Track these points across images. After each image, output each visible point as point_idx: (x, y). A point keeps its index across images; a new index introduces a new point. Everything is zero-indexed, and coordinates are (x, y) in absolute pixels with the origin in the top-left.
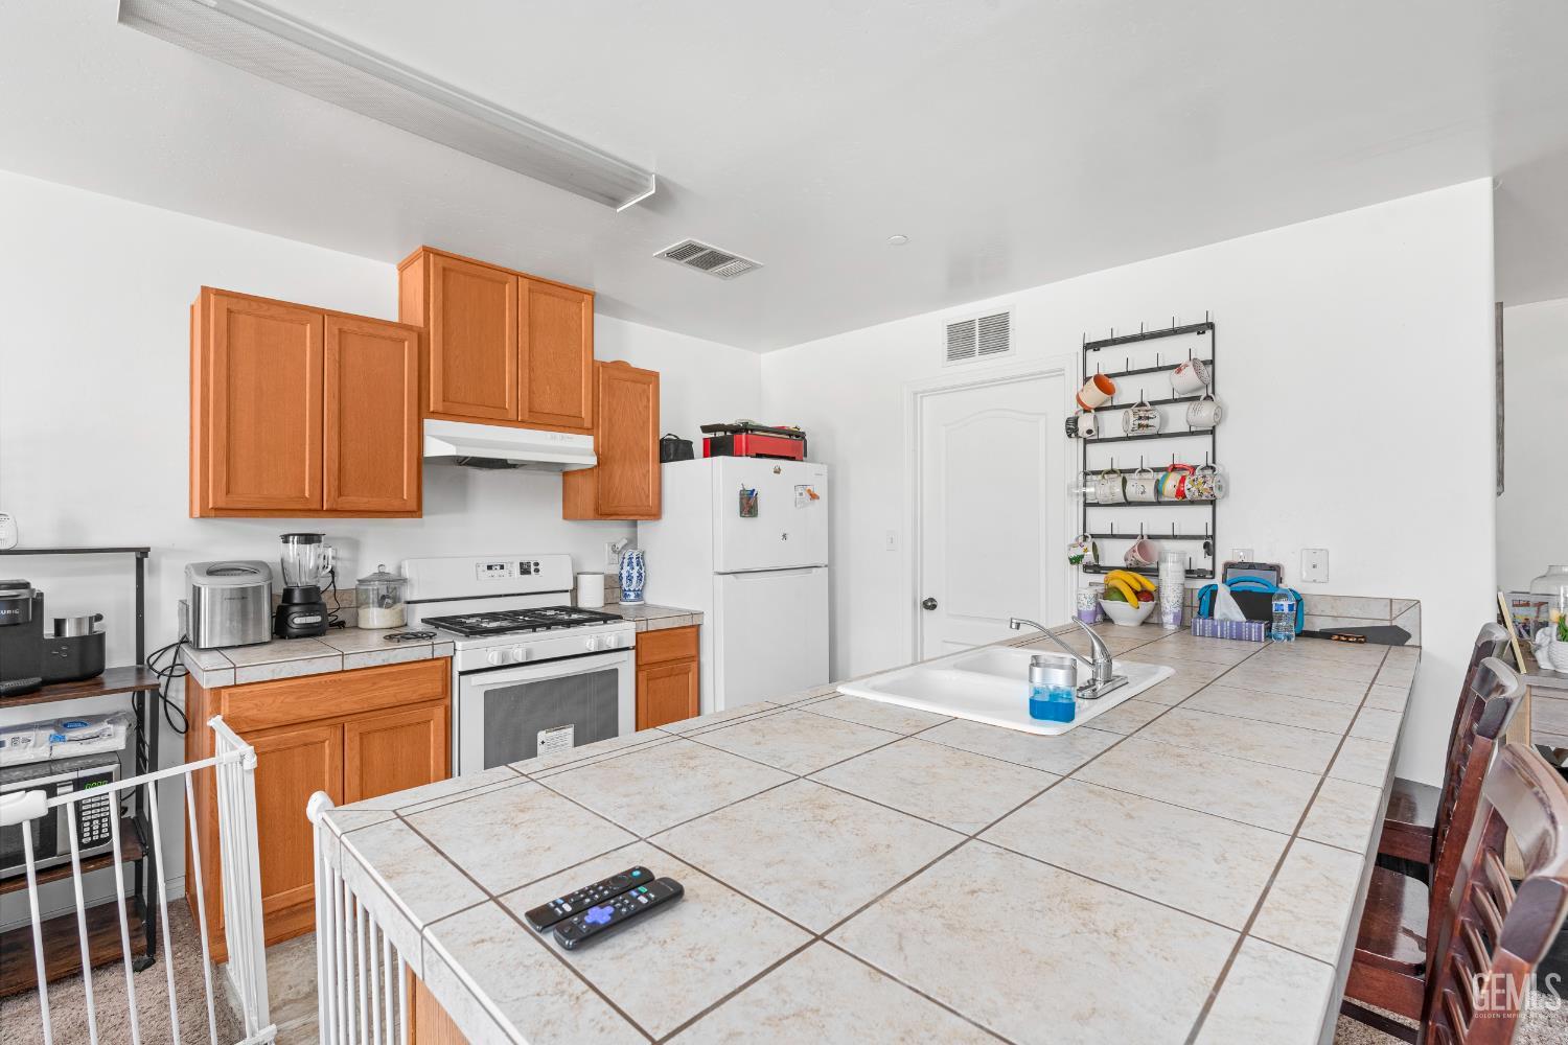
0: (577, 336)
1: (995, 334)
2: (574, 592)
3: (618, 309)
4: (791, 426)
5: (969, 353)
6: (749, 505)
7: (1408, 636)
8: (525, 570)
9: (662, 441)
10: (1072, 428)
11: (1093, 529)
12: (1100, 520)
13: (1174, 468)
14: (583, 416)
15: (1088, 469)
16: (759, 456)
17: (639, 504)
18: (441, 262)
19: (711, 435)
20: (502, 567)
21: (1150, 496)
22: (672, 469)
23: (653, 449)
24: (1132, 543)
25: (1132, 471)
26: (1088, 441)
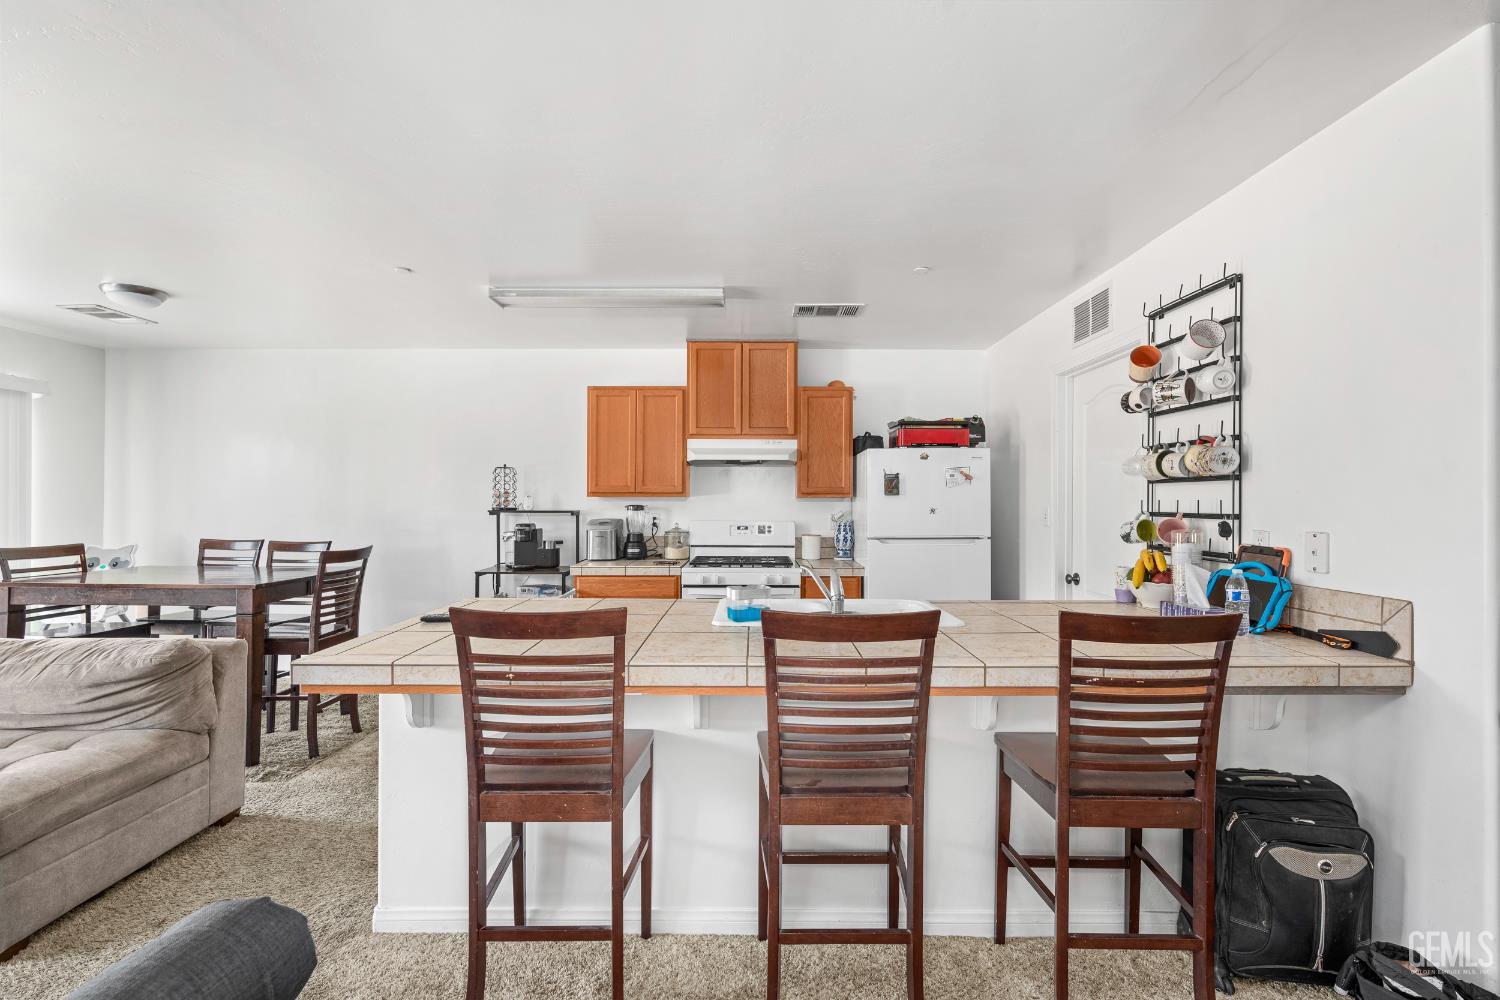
1: (1100, 312)
2: (798, 547)
5: (1086, 334)
6: (892, 485)
7: (1398, 647)
8: (761, 531)
9: (854, 437)
13: (1201, 441)
14: (788, 426)
17: (833, 485)
18: (698, 345)
20: (747, 528)
26: (1153, 414)
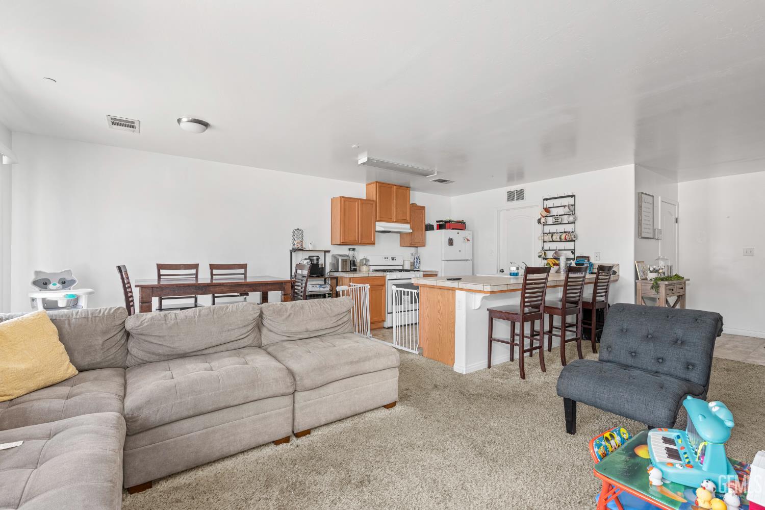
0: (406, 197)
1: (520, 195)
2: (403, 265)
3: (415, 189)
4: (461, 220)
5: (513, 200)
6: (451, 242)
7: (616, 272)
8: (393, 259)
9: (426, 225)
10: (539, 221)
11: (545, 248)
12: (547, 246)
13: (565, 232)
14: (408, 219)
15: (545, 232)
16: (453, 229)
17: (421, 242)
18: (380, 184)
19: (439, 223)
20: (387, 259)
21: (558, 239)
22: (429, 233)
23: (424, 228)
24: (554, 251)
25: (555, 233)
26: (544, 225)
